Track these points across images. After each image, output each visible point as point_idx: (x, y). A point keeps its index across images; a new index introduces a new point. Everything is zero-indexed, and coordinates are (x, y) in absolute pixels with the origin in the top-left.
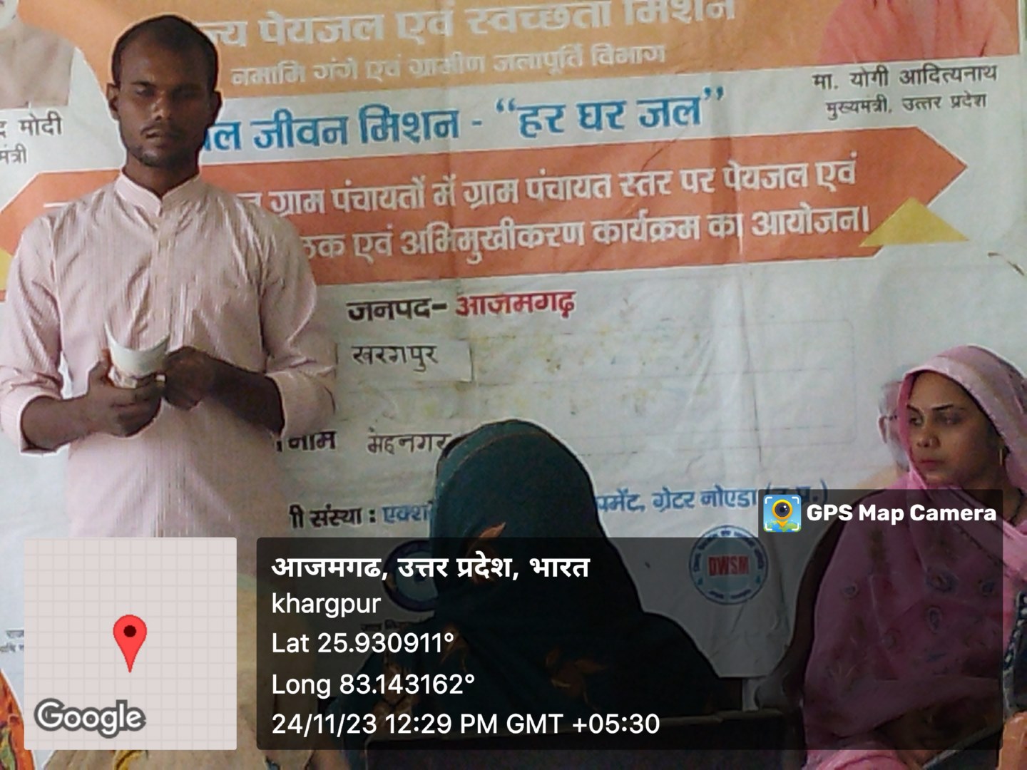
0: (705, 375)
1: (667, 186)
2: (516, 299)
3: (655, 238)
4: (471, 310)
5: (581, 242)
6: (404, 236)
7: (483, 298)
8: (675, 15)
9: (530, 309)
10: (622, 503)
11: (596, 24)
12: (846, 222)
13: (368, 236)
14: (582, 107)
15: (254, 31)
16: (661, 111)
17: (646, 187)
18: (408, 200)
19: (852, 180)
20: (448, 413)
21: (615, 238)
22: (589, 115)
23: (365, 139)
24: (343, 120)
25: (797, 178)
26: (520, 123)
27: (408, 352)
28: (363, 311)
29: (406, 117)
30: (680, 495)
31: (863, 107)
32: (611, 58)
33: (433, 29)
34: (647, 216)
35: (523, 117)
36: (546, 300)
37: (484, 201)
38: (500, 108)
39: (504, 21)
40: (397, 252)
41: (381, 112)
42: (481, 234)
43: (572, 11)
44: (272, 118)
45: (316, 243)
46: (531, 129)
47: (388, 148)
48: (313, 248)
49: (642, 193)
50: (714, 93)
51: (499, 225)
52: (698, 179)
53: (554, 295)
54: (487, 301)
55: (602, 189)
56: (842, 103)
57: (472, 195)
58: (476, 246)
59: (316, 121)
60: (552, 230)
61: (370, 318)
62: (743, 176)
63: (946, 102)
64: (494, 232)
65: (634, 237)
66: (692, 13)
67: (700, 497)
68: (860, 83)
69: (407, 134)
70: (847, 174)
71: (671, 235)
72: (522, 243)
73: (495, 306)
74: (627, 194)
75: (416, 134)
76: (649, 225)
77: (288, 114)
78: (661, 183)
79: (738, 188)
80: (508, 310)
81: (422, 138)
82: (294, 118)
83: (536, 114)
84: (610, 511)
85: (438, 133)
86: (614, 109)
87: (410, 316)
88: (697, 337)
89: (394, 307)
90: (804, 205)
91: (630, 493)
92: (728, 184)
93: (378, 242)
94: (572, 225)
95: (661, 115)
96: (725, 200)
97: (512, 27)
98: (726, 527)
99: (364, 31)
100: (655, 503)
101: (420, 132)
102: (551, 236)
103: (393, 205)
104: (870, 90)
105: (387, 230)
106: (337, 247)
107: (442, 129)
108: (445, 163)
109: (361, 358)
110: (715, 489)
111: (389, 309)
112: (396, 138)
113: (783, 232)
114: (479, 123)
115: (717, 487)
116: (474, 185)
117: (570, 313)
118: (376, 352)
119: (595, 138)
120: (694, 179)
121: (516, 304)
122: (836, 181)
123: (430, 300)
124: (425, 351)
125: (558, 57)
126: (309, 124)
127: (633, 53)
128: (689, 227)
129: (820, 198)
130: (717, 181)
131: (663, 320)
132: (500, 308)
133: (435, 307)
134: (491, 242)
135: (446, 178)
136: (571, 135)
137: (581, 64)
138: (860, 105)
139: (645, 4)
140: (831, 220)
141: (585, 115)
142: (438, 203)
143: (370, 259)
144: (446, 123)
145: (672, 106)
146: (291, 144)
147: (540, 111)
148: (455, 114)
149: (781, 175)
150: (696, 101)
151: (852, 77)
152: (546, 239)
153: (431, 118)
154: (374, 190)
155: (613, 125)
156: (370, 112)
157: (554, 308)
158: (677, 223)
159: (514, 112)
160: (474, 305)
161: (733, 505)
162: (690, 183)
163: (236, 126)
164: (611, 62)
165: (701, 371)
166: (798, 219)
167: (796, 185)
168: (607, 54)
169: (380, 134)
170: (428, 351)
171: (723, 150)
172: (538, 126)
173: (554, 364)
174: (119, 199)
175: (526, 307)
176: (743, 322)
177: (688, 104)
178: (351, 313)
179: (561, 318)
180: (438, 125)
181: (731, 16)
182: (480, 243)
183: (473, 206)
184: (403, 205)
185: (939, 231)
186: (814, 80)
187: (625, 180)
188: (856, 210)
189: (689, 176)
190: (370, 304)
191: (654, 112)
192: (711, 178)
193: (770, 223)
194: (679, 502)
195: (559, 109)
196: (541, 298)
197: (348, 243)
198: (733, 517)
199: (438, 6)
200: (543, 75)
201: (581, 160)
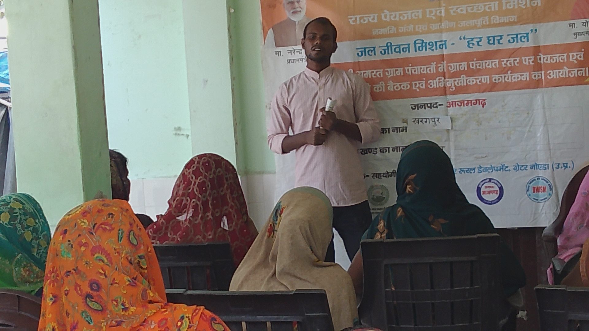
0: (531, 126)
1: (517, 63)
2: (467, 102)
3: (513, 80)
4: (452, 106)
5: (488, 82)
6: (429, 82)
7: (455, 102)
8: (520, 5)
9: (471, 105)
10: (503, 169)
11: (493, 10)
12: (580, 74)
13: (417, 82)
14: (488, 37)
15: (379, 17)
17: (510, 64)
18: (430, 70)
19: (582, 59)
20: (444, 140)
21: (500, 81)
22: (491, 40)
23: (416, 51)
24: (409, 45)
25: (563, 59)
26: (467, 44)
27: (430, 120)
28: (417, 106)
29: (430, 42)
30: (523, 166)
31: (586, 34)
32: (498, 21)
33: (438, 14)
34: (511, 73)
35: (468, 42)
36: (477, 102)
37: (455, 70)
38: (460, 39)
39: (462, 10)
40: (427, 87)
41: (421, 42)
42: (455, 81)
43: (485, 6)
44: (386, 45)
45: (400, 85)
46: (471, 45)
47: (424, 53)
48: (399, 86)
49: (509, 65)
50: (534, 31)
51: (460, 77)
52: (528, 60)
53: (479, 100)
54: (457, 103)
55: (495, 65)
56: (579, 33)
57: (451, 68)
58: (453, 85)
59: (400, 45)
60: (478, 79)
61: (418, 109)
62: (544, 59)
64: (459, 80)
65: (506, 80)
66: (526, 4)
67: (530, 166)
68: (585, 26)
69: (429, 48)
70: (580, 57)
71: (519, 79)
72: (469, 83)
73: (460, 104)
74: (504, 66)
75: (433, 48)
76: (511, 76)
77: (391, 44)
78: (516, 62)
79: (542, 63)
80: (464, 105)
81: (435, 50)
82: (393, 44)
83: (472, 40)
84: (499, 172)
85: (440, 48)
86: (499, 38)
87: (431, 108)
88: (528, 113)
89: (426, 105)
90: (565, 68)
91: (506, 165)
92: (539, 61)
93: (421, 84)
94: (485, 77)
95: (515, 39)
96: (538, 67)
97: (464, 12)
98: (539, 176)
99: (415, 16)
100: (514, 169)
101: (434, 48)
102: (478, 81)
103: (425, 72)
105: (423, 80)
106: (407, 86)
107: (441, 47)
108: (442, 58)
109: (415, 122)
110: (535, 164)
111: (424, 106)
112: (426, 50)
113: (558, 77)
114: (453, 44)
115: (536, 163)
116: (452, 64)
117: (485, 106)
118: (420, 120)
119: (493, 48)
120: (527, 60)
121: (466, 103)
122: (576, 59)
123: (438, 103)
124: (436, 120)
125: (480, 21)
126: (398, 46)
127: (506, 19)
128: (525, 76)
129: (571, 65)
130: (535, 61)
131: (516, 108)
132: (461, 105)
133: (440, 105)
134: (458, 83)
135: (442, 62)
136: (485, 47)
137: (488, 23)
138: (585, 33)
139: (510, 2)
140: (575, 73)
141: (489, 40)
142: (440, 70)
143: (418, 90)
144: (442, 44)
145: (519, 36)
146: (392, 53)
147: (474, 40)
148: (445, 41)
149: (557, 58)
150: (528, 34)
151: (582, 24)
152: (476, 82)
153: (437, 43)
154: (419, 67)
155: (499, 43)
156: (417, 42)
157: (479, 105)
158: (521, 75)
159: (465, 40)
160: (452, 104)
161: (541, 169)
162: (525, 61)
163: (374, 48)
164: (498, 22)
165: (530, 125)
166: (564, 72)
167: (563, 61)
168: (497, 19)
169: (421, 49)
170: (437, 119)
171: (537, 50)
172: (473, 44)
173: (479, 123)
174: (306, 75)
175: (470, 104)
176: (544, 108)
177: (525, 35)
178: (412, 108)
179: (482, 108)
180: (440, 45)
181: (539, 5)
182: (454, 84)
183: (452, 72)
184: (429, 72)
186: (569, 25)
187: (503, 61)
188: (584, 69)
189: (525, 59)
190: (418, 104)
191: (513, 38)
192: (533, 60)
193: (553, 74)
194: (522, 168)
195: (481, 38)
196: (475, 101)
197: (411, 85)
198: (541, 173)
199: (440, 6)
200: (475, 27)
201: (488, 55)
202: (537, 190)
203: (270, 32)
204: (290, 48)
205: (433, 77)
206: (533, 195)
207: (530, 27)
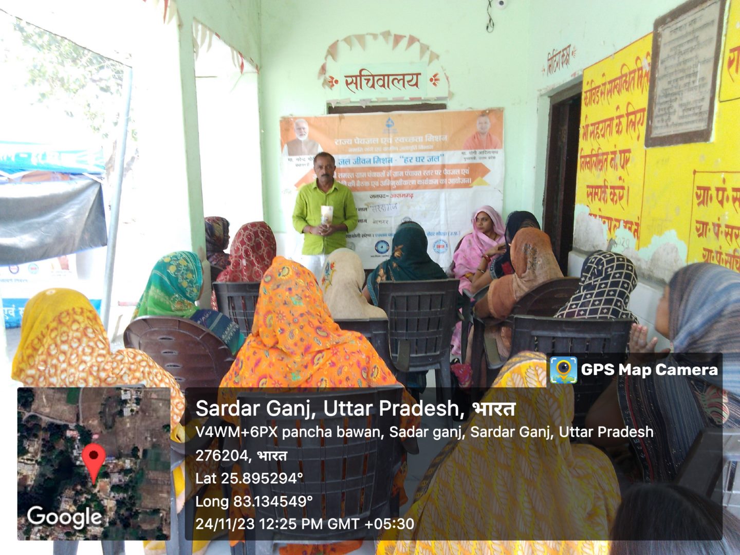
1: (432, 174)
2: (402, 195)
5: (415, 184)
6: (381, 182)
7: (396, 195)
9: (405, 197)
12: (467, 181)
13: (374, 182)
14: (416, 158)
16: (432, 159)
18: (382, 175)
21: (422, 183)
22: (418, 159)
23: (374, 163)
24: (370, 159)
25: (458, 172)
26: (404, 161)
28: (374, 196)
29: (382, 159)
31: (471, 159)
33: (388, 142)
34: (428, 179)
35: (405, 159)
36: (408, 195)
37: (397, 176)
38: (401, 157)
40: (379, 185)
41: (377, 158)
42: (396, 182)
46: (406, 162)
47: (379, 165)
48: (363, 184)
49: (427, 175)
50: (442, 155)
51: (399, 180)
55: (420, 174)
56: (467, 158)
57: (394, 174)
60: (410, 182)
62: (447, 172)
63: (487, 158)
64: (398, 182)
65: (425, 183)
69: (382, 162)
70: (467, 172)
71: (433, 183)
74: (424, 175)
76: (428, 181)
79: (446, 174)
81: (385, 163)
82: (361, 158)
86: (423, 158)
87: (381, 198)
88: (437, 203)
90: (459, 178)
92: (444, 173)
93: (376, 183)
94: (414, 181)
96: (443, 176)
97: (403, 141)
98: (440, 239)
99: (375, 142)
103: (379, 176)
104: (473, 155)
105: (378, 181)
106: (368, 184)
107: (389, 161)
108: (389, 168)
110: (439, 232)
111: (378, 196)
112: (380, 163)
113: (454, 183)
114: (396, 160)
116: (395, 172)
119: (419, 164)
122: (465, 173)
123: (386, 195)
125: (413, 147)
126: (364, 160)
127: (428, 147)
128: (436, 182)
129: (462, 176)
130: (442, 173)
131: (430, 199)
132: (399, 197)
134: (398, 184)
135: (389, 171)
136: (414, 163)
137: (416, 149)
140: (464, 181)
142: (388, 176)
143: (374, 186)
145: (434, 158)
146: (360, 163)
147: (408, 158)
148: (392, 158)
150: (439, 157)
152: (408, 183)
153: (387, 159)
154: (376, 173)
155: (422, 161)
156: (375, 158)
157: (409, 197)
158: (434, 181)
159: (403, 158)
160: (394, 196)
163: (349, 160)
164: (422, 149)
165: (437, 210)
166: (457, 180)
167: (457, 174)
168: (422, 147)
169: (377, 162)
171: (443, 167)
172: (408, 161)
176: (446, 200)
177: (437, 157)
178: (371, 197)
179: (411, 199)
181: (446, 141)
182: (396, 184)
183: (394, 177)
185: (485, 183)
187: (424, 172)
188: (469, 179)
189: (437, 172)
191: (430, 159)
193: (452, 181)
194: (432, 234)
195: (412, 158)
197: (370, 183)
198: (442, 237)
199: (389, 137)
200: (409, 151)
201: (416, 168)
202: (439, 247)
203: (286, 146)
204: (298, 157)
205: (384, 179)
206: (437, 250)
207: (440, 153)
